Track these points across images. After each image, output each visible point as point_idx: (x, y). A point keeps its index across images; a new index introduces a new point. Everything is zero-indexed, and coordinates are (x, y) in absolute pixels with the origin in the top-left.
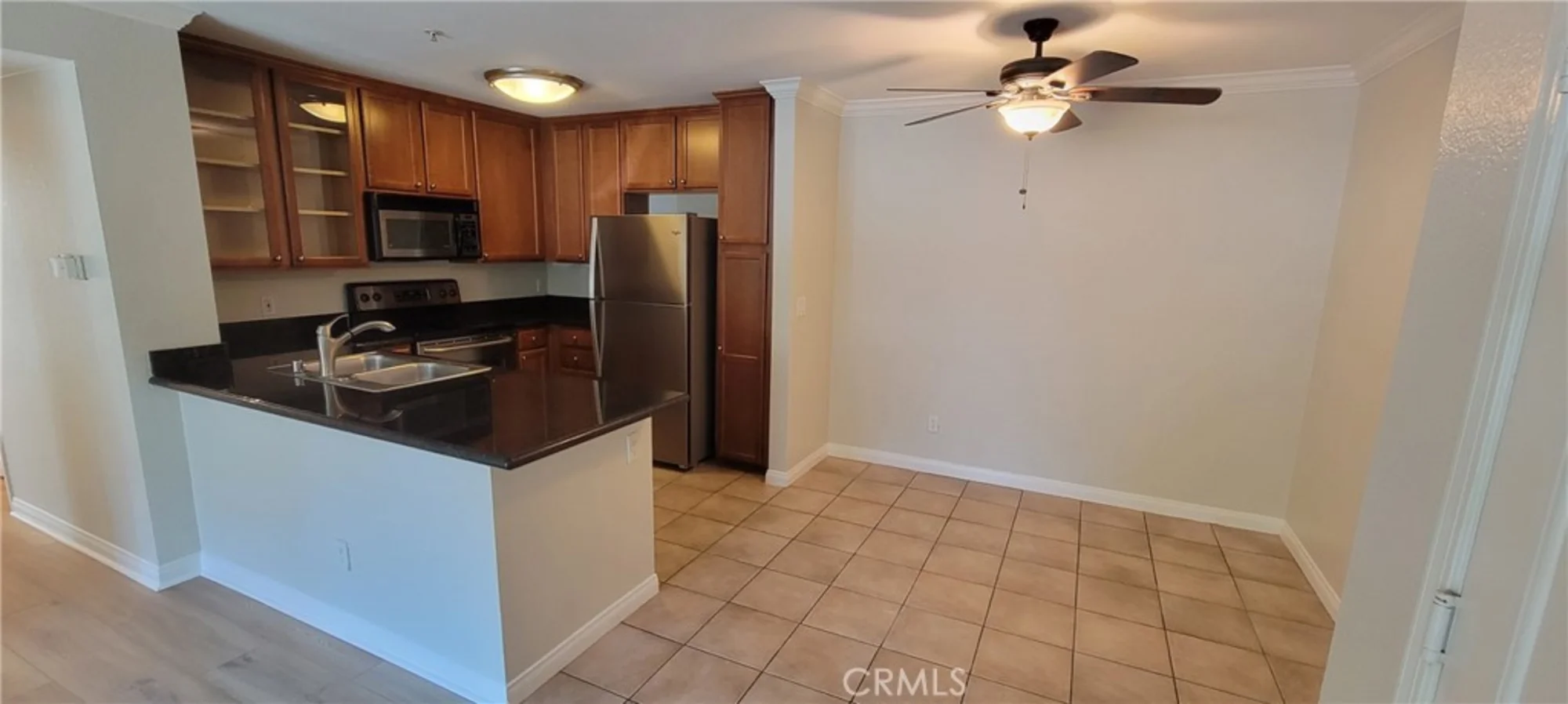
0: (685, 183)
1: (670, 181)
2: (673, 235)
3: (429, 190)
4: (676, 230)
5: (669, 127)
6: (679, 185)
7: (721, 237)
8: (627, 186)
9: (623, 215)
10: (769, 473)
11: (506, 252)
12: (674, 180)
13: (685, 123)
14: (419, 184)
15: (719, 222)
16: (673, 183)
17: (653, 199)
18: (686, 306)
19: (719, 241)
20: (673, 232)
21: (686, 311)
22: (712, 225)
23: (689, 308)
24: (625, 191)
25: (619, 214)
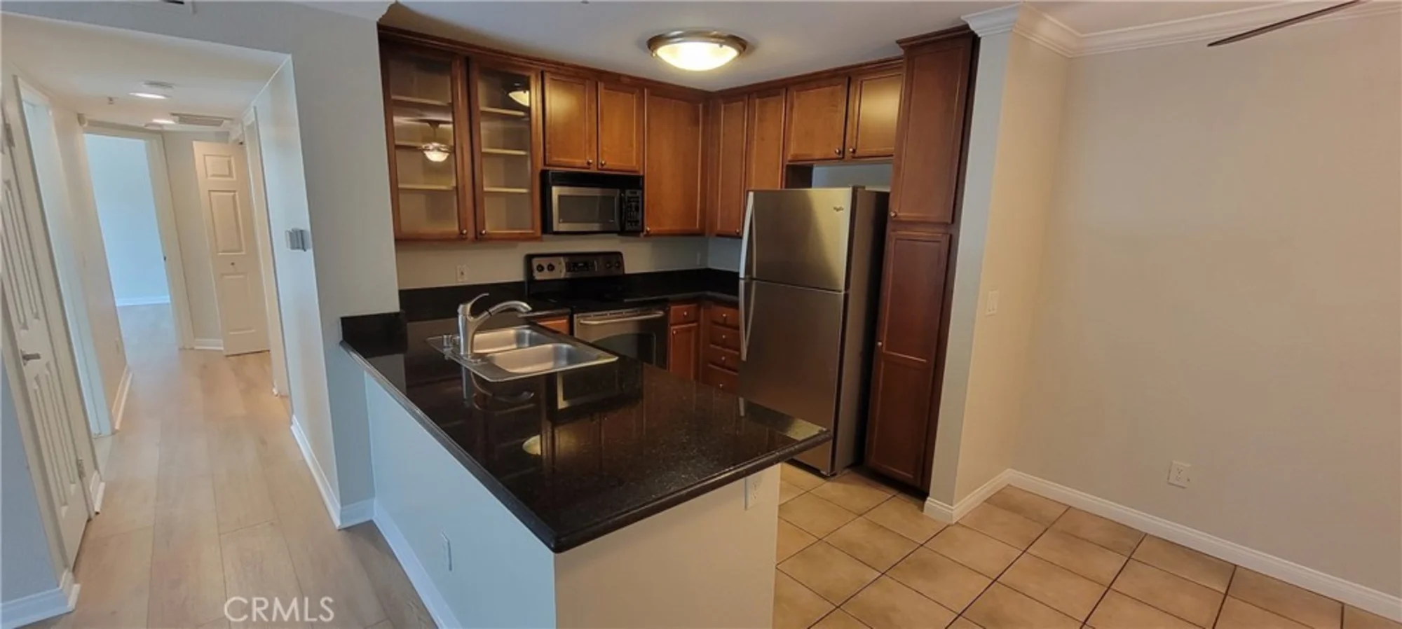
0: (854, 151)
1: (837, 151)
2: (835, 211)
3: (600, 167)
4: (838, 207)
5: (840, 90)
6: (847, 153)
7: (893, 214)
8: (789, 158)
9: (783, 189)
10: (930, 501)
12: (841, 149)
13: (859, 83)
14: (591, 161)
15: (891, 196)
16: (840, 152)
17: (818, 172)
18: (843, 293)
19: (889, 219)
20: (835, 208)
21: (842, 298)
22: (882, 200)
23: (846, 296)
24: (788, 163)
25: (779, 188)
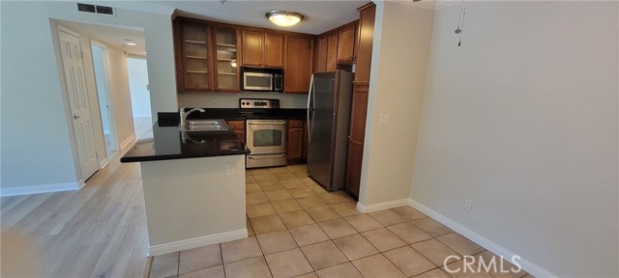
3: (265, 65)
5: (353, 31)
7: (354, 82)
8: (338, 61)
10: (359, 204)
11: (295, 90)
14: (261, 63)
15: (355, 75)
16: (351, 57)
18: (334, 114)
23: (336, 116)
